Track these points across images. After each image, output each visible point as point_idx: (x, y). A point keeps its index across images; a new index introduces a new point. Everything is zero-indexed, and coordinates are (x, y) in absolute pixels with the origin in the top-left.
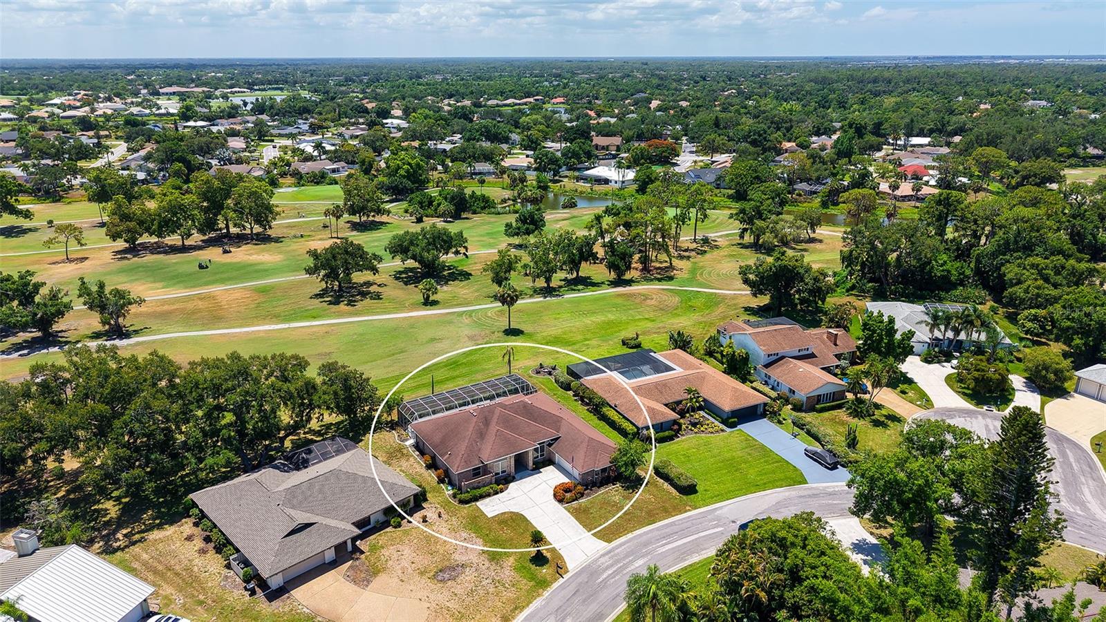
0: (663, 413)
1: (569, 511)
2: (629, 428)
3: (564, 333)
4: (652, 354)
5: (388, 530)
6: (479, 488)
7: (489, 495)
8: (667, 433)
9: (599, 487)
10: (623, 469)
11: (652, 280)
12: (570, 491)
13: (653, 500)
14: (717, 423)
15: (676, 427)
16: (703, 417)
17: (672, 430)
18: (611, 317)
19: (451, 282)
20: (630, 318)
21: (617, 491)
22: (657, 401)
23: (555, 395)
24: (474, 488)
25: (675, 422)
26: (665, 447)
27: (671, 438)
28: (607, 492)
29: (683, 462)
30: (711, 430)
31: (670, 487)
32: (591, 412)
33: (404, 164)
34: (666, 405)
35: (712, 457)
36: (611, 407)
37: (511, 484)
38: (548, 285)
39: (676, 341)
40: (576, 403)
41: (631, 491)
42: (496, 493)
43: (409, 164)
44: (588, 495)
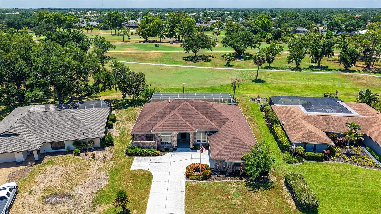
0: (318, 137)
1: (186, 186)
2: (284, 141)
3: (289, 86)
4: (339, 102)
5: (70, 155)
6: (143, 148)
7: (147, 155)
8: (316, 154)
9: (226, 177)
10: (248, 168)
11: (370, 72)
12: (199, 171)
13: (265, 204)
14: (373, 159)
15: (328, 152)
16: (362, 152)
17: (323, 153)
18: (327, 84)
19: (247, 60)
20: (341, 86)
21: (239, 184)
22: (321, 128)
23: (253, 112)
24: (139, 147)
25: (329, 147)
26: (310, 164)
27: (319, 159)
28: (229, 183)
29: (319, 182)
30: (363, 163)
31: (291, 198)
32: (268, 127)
33: (261, 22)
34: (327, 134)
35: (352, 186)
36: (281, 125)
37: (169, 153)
38: (298, 66)
39: (364, 97)
40: (263, 120)
41: (251, 189)
42: (153, 155)
43: (264, 22)
44: (213, 180)
